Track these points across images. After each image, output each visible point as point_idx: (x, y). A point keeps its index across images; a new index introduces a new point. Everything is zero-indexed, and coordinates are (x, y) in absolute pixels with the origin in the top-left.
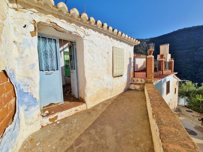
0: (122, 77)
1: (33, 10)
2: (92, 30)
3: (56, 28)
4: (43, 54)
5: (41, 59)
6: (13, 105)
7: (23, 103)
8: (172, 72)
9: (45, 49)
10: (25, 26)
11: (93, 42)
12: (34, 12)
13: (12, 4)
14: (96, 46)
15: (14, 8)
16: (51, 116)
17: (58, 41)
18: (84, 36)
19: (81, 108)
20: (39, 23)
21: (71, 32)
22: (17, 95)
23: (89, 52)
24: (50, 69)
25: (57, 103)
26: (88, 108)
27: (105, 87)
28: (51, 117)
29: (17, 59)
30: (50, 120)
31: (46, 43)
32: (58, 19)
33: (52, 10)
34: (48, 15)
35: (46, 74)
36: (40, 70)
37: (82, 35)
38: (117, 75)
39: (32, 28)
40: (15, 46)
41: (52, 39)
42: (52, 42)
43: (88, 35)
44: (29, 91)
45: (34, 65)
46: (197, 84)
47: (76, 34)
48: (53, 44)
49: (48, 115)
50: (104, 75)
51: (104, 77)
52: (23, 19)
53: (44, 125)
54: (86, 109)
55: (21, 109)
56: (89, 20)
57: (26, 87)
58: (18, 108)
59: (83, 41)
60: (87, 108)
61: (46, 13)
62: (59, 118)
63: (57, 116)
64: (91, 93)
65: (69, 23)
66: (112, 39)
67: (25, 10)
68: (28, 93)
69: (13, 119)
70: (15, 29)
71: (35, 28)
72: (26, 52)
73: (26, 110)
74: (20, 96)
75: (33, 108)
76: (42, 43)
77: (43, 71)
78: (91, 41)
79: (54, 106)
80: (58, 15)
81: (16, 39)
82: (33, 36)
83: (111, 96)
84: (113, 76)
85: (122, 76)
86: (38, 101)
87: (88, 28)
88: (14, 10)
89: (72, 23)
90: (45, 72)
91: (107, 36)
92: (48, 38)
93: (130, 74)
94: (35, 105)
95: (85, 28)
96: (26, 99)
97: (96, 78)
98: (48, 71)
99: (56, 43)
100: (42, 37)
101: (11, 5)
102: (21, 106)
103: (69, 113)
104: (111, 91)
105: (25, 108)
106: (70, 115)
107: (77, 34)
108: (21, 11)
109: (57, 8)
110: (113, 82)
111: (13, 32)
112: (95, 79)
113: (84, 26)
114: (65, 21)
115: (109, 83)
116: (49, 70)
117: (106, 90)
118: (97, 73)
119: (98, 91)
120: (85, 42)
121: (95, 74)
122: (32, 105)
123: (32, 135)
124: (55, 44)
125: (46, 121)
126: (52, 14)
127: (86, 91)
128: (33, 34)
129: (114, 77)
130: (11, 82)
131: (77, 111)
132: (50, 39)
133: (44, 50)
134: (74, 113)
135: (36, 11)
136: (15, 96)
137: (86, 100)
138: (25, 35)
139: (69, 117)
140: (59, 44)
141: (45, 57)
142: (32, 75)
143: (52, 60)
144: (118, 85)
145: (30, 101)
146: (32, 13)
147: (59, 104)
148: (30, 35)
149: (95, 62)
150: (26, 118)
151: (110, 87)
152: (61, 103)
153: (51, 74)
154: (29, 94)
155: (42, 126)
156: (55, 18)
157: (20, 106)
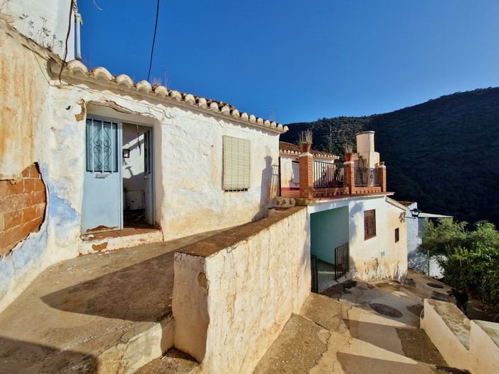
0: (245, 193)
1: (82, 86)
2: (178, 109)
3: (115, 108)
4: (93, 145)
5: (90, 154)
6: (42, 212)
7: (55, 212)
8: (382, 191)
9: (99, 138)
10: (69, 108)
11: (180, 128)
12: (83, 89)
13: (54, 81)
14: (186, 134)
15: (57, 86)
16: (97, 241)
17: (120, 125)
18: (163, 119)
19: (151, 237)
20: (90, 102)
21: (139, 113)
22: (48, 200)
23: (172, 144)
24: (103, 170)
25: (112, 227)
26: (166, 240)
27: (205, 207)
28: (97, 243)
29: (54, 151)
30: (94, 247)
31: (99, 129)
32: (119, 95)
33: (110, 84)
34: (104, 92)
35: (96, 178)
36: (87, 171)
37: (159, 116)
38: (234, 188)
39: (78, 110)
40: (52, 133)
41: (110, 123)
42: (110, 127)
43: (171, 117)
44: (66, 197)
45: (76, 160)
46: (464, 223)
47: (149, 116)
48: (112, 131)
49: (91, 239)
50: (204, 185)
51: (202, 188)
52: (67, 98)
53: (83, 253)
54: (161, 240)
55: (51, 222)
56: (170, 95)
57: (62, 191)
58: (48, 219)
59: (161, 127)
60: (163, 240)
61: (101, 89)
62: (109, 248)
63: (106, 244)
64: (174, 213)
65: (136, 100)
66: (222, 122)
67: (71, 87)
68: (63, 200)
69: (40, 228)
70: (55, 111)
71: (83, 109)
72: (67, 142)
73: (58, 225)
74: (53, 203)
75: (68, 224)
76: (93, 128)
77: (91, 171)
78: (176, 126)
79: (105, 231)
80: (118, 90)
81: (56, 125)
82: (78, 120)
83: (218, 225)
84: (223, 189)
85: (246, 190)
86: (77, 214)
87: (171, 105)
88: (56, 89)
89: (142, 99)
90: (95, 174)
91: (212, 118)
92: (104, 122)
93: (269, 189)
94: (71, 220)
95: (166, 106)
96: (60, 209)
97: (185, 188)
98: (99, 173)
99: (117, 128)
100: (94, 120)
101: (52, 82)
102: (53, 216)
103: (127, 241)
104: (221, 216)
105: (58, 222)
106: (131, 246)
107: (151, 116)
108: (66, 88)
109: (116, 82)
110: (224, 200)
111: (51, 116)
112: (182, 190)
113: (164, 103)
114: (130, 98)
115: (215, 202)
116: (101, 171)
117: (208, 213)
118: (187, 181)
119: (190, 214)
120: (163, 127)
121: (183, 182)
122: (68, 219)
123: (63, 262)
124: (114, 130)
125: (88, 247)
126: (110, 89)
127: (163, 210)
128: (78, 118)
129: (227, 191)
130: (42, 180)
131: (143, 242)
132: (107, 124)
133: (96, 140)
134: (137, 245)
135: (86, 87)
136: (46, 202)
137: (162, 225)
138: (68, 119)
139: (127, 248)
140: (121, 130)
141: (96, 150)
142: (72, 175)
143: (108, 156)
144: (235, 208)
145: (66, 212)
146: (80, 89)
147: (115, 229)
148: (75, 118)
149: (184, 161)
150: (57, 236)
151: (216, 209)
152: (119, 229)
153: (104, 178)
154: (66, 202)
155: (80, 254)
156: (113, 94)
157: (50, 217)
